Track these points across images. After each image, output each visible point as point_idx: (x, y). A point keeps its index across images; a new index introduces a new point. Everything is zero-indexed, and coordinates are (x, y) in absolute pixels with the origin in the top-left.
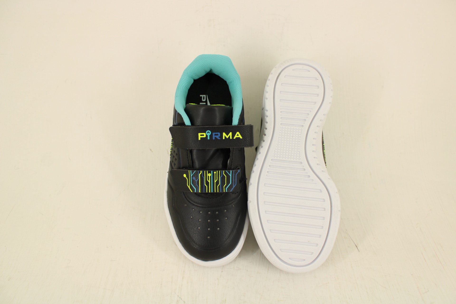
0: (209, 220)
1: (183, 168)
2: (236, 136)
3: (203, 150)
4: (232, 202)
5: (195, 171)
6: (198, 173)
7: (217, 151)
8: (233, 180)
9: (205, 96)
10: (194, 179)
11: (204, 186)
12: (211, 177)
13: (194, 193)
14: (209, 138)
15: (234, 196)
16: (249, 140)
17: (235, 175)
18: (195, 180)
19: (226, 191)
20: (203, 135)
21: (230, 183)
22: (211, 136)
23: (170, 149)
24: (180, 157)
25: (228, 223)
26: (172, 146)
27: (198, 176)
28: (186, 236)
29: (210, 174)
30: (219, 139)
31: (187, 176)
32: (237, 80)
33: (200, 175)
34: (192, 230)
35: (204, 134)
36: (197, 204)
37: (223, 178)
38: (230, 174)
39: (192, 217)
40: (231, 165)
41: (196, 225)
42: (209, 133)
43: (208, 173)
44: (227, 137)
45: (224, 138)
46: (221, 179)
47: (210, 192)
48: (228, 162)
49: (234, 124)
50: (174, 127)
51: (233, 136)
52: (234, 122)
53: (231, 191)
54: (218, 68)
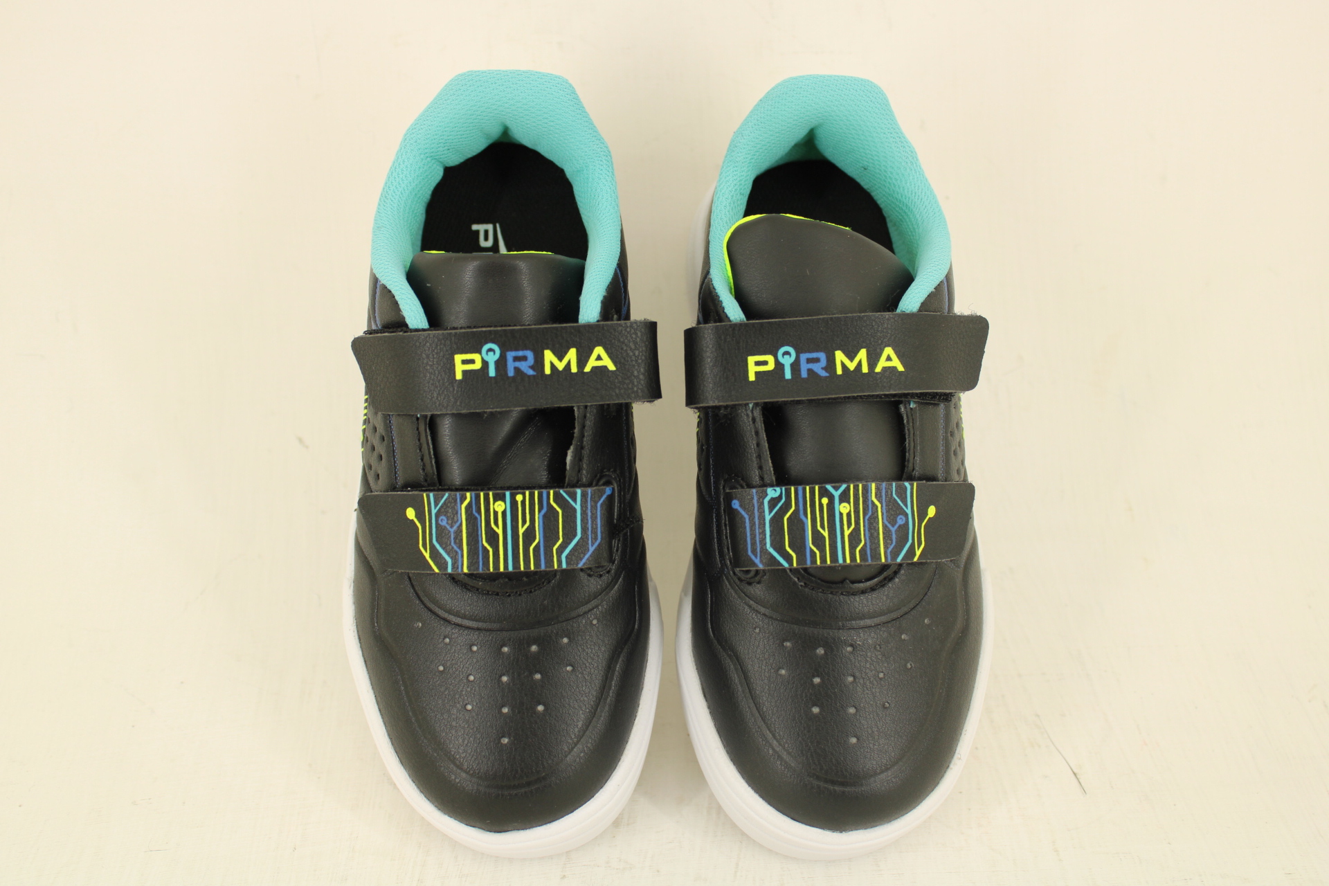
0: (504, 675)
1: (404, 487)
2: (592, 363)
3: (474, 418)
4: (589, 606)
5: (447, 495)
6: (458, 500)
7: (530, 418)
8: (587, 523)
9: (490, 227)
10: (444, 523)
11: (480, 548)
12: (504, 513)
13: (445, 574)
14: (492, 373)
15: (594, 584)
16: (641, 377)
17: (594, 507)
18: (448, 527)
19: (564, 566)
20: (472, 362)
21: (575, 535)
22: (501, 363)
23: (362, 422)
24: (393, 446)
25: (577, 687)
26: (366, 411)
27: (456, 513)
28: (422, 738)
29: (502, 503)
30: (531, 372)
31: (420, 515)
32: (601, 163)
33: (466, 508)
34: (442, 714)
35: (476, 357)
36: (459, 620)
37: (550, 517)
38: (575, 500)
39: (441, 668)
40: (579, 470)
41: (457, 696)
42: (492, 353)
43: (495, 501)
44: (560, 366)
45: (548, 371)
46: (544, 523)
47: (502, 569)
48: (569, 459)
49: (586, 318)
50: (368, 336)
52: (584, 310)
53: (580, 565)
54: (528, 122)
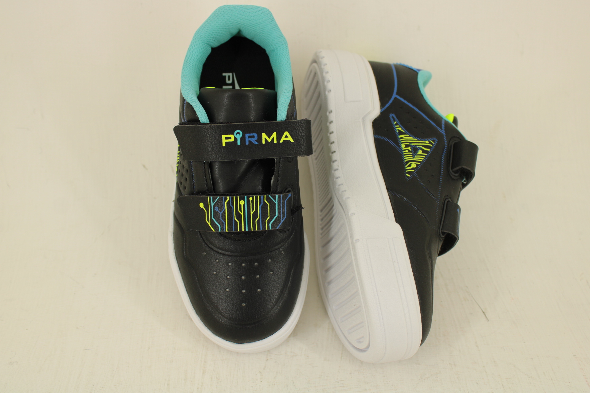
0: (243, 276)
1: (198, 193)
2: (283, 139)
3: (231, 163)
4: (280, 245)
5: (218, 197)
6: (224, 200)
7: (253, 163)
8: (280, 209)
9: (231, 74)
10: (217, 210)
11: (234, 221)
12: (244, 205)
13: (217, 232)
14: (239, 143)
15: (282, 236)
16: (305, 145)
17: (283, 203)
18: (219, 212)
19: (270, 229)
20: (230, 138)
21: (275, 215)
22: (243, 139)
23: (176, 162)
24: (192, 174)
25: (275, 281)
26: (178, 158)
27: (223, 205)
28: (206, 303)
29: (243, 201)
30: (256, 143)
31: (206, 206)
32: (283, 47)
33: (227, 203)
34: (215, 293)
35: (232, 136)
36: (222, 252)
37: (264, 207)
38: (275, 200)
39: (215, 273)
40: (277, 186)
41: (222, 285)
42: (239, 134)
43: (240, 200)
44: (269, 140)
45: (264, 142)
46: (261, 210)
47: (243, 230)
48: (272, 181)
49: (280, 119)
50: (181, 126)
51: (279, 138)
52: (279, 115)
53: (277, 228)
54: (251, 28)
